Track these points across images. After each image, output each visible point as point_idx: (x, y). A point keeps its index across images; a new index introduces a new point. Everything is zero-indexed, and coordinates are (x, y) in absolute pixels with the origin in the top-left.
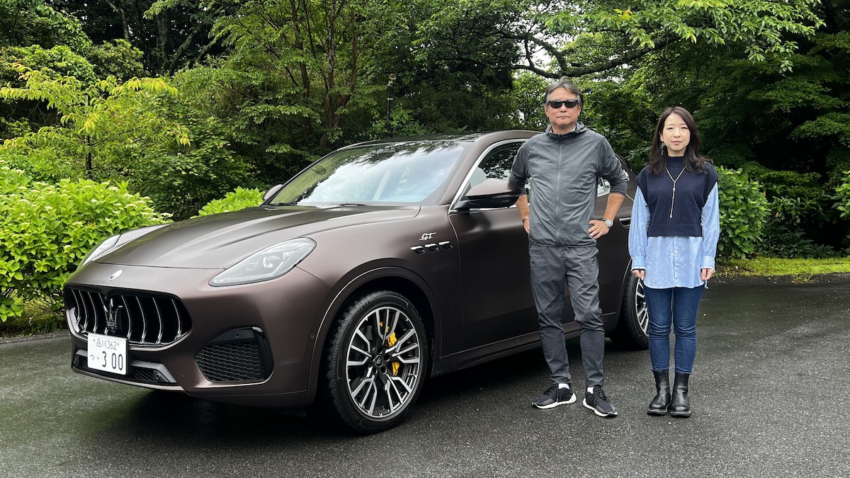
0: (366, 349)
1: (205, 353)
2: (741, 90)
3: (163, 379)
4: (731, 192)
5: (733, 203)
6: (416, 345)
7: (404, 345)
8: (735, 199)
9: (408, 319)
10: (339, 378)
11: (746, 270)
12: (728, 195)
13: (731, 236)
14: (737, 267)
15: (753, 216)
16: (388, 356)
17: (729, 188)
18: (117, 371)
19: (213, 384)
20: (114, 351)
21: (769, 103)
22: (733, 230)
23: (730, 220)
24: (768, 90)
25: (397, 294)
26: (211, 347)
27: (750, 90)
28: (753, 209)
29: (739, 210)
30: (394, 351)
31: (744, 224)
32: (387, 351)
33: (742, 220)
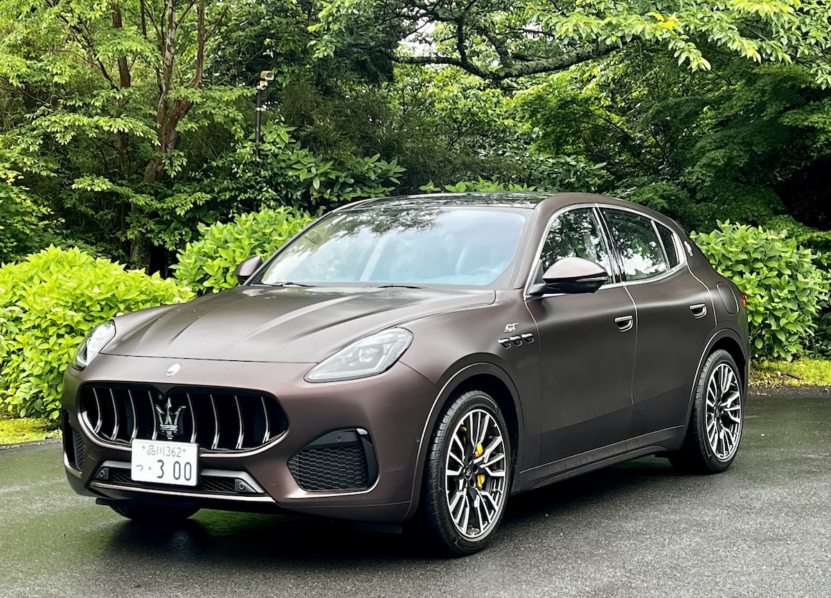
0: (460, 458)
1: (300, 458)
2: (771, 110)
3: (248, 489)
4: (774, 264)
5: (777, 280)
6: (502, 456)
7: (492, 456)
8: (780, 275)
9: (496, 425)
10: (440, 488)
11: (792, 377)
12: (771, 269)
13: (774, 327)
14: (779, 373)
15: (805, 299)
16: (475, 467)
17: (771, 258)
18: (182, 482)
19: (308, 494)
20: (177, 459)
21: (812, 131)
22: (777, 319)
23: (773, 304)
24: (812, 112)
25: (487, 395)
26: (308, 451)
27: (787, 109)
28: (805, 289)
29: (786, 291)
30: (482, 462)
31: (792, 310)
32: (476, 461)
33: (789, 306)
